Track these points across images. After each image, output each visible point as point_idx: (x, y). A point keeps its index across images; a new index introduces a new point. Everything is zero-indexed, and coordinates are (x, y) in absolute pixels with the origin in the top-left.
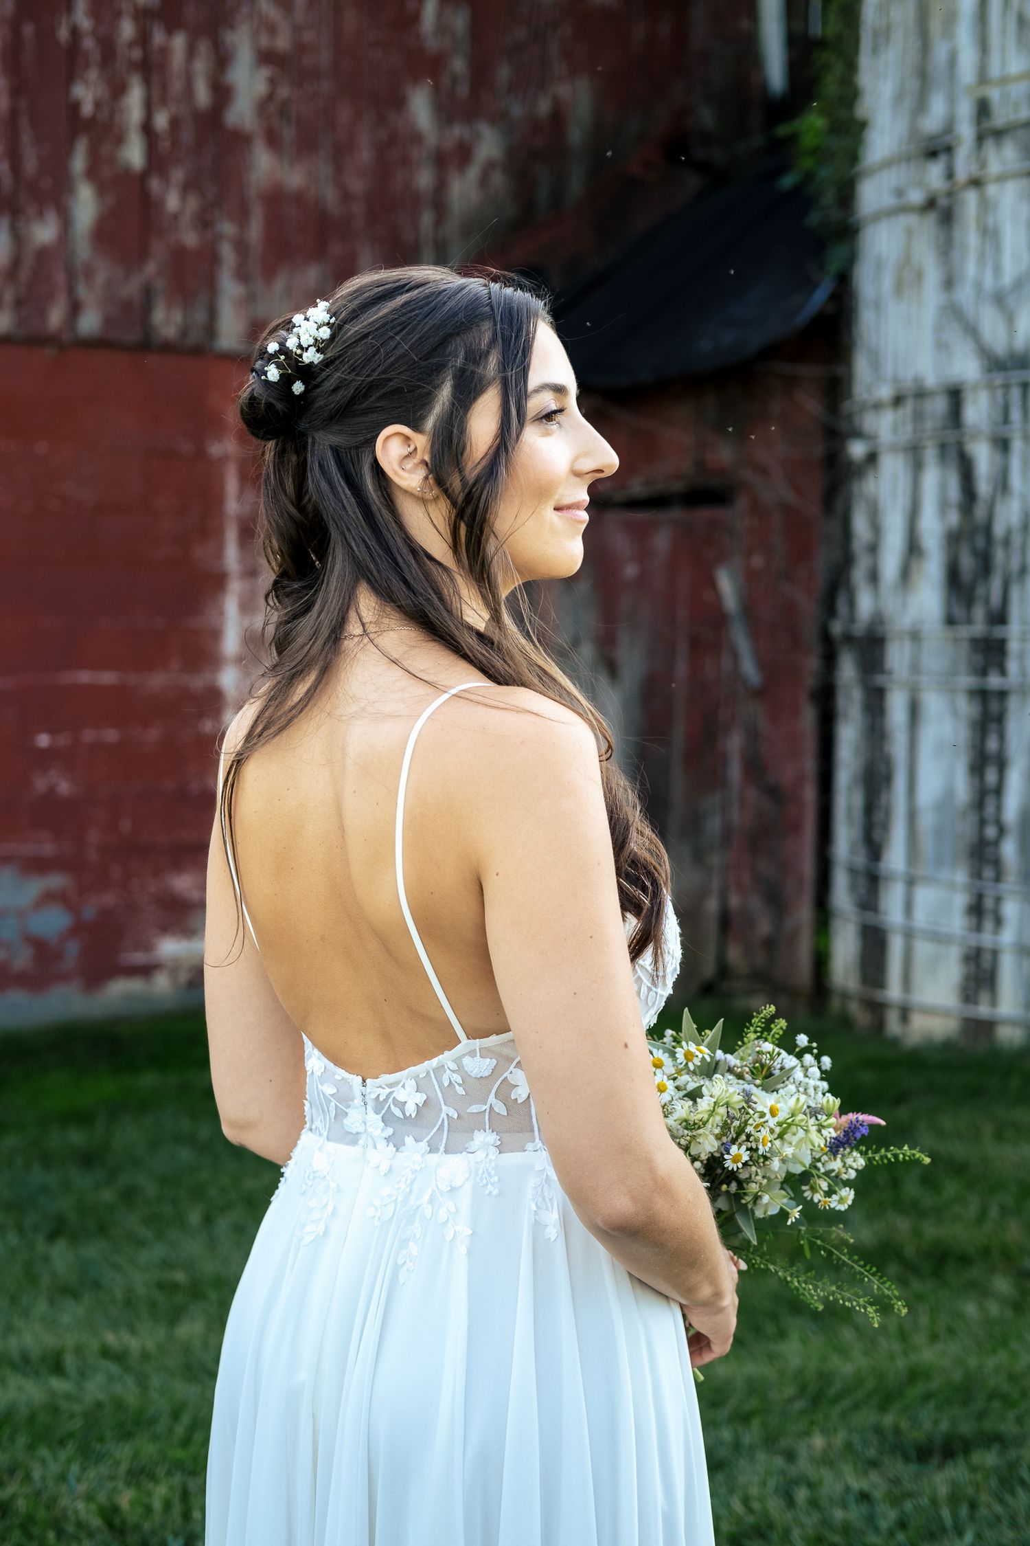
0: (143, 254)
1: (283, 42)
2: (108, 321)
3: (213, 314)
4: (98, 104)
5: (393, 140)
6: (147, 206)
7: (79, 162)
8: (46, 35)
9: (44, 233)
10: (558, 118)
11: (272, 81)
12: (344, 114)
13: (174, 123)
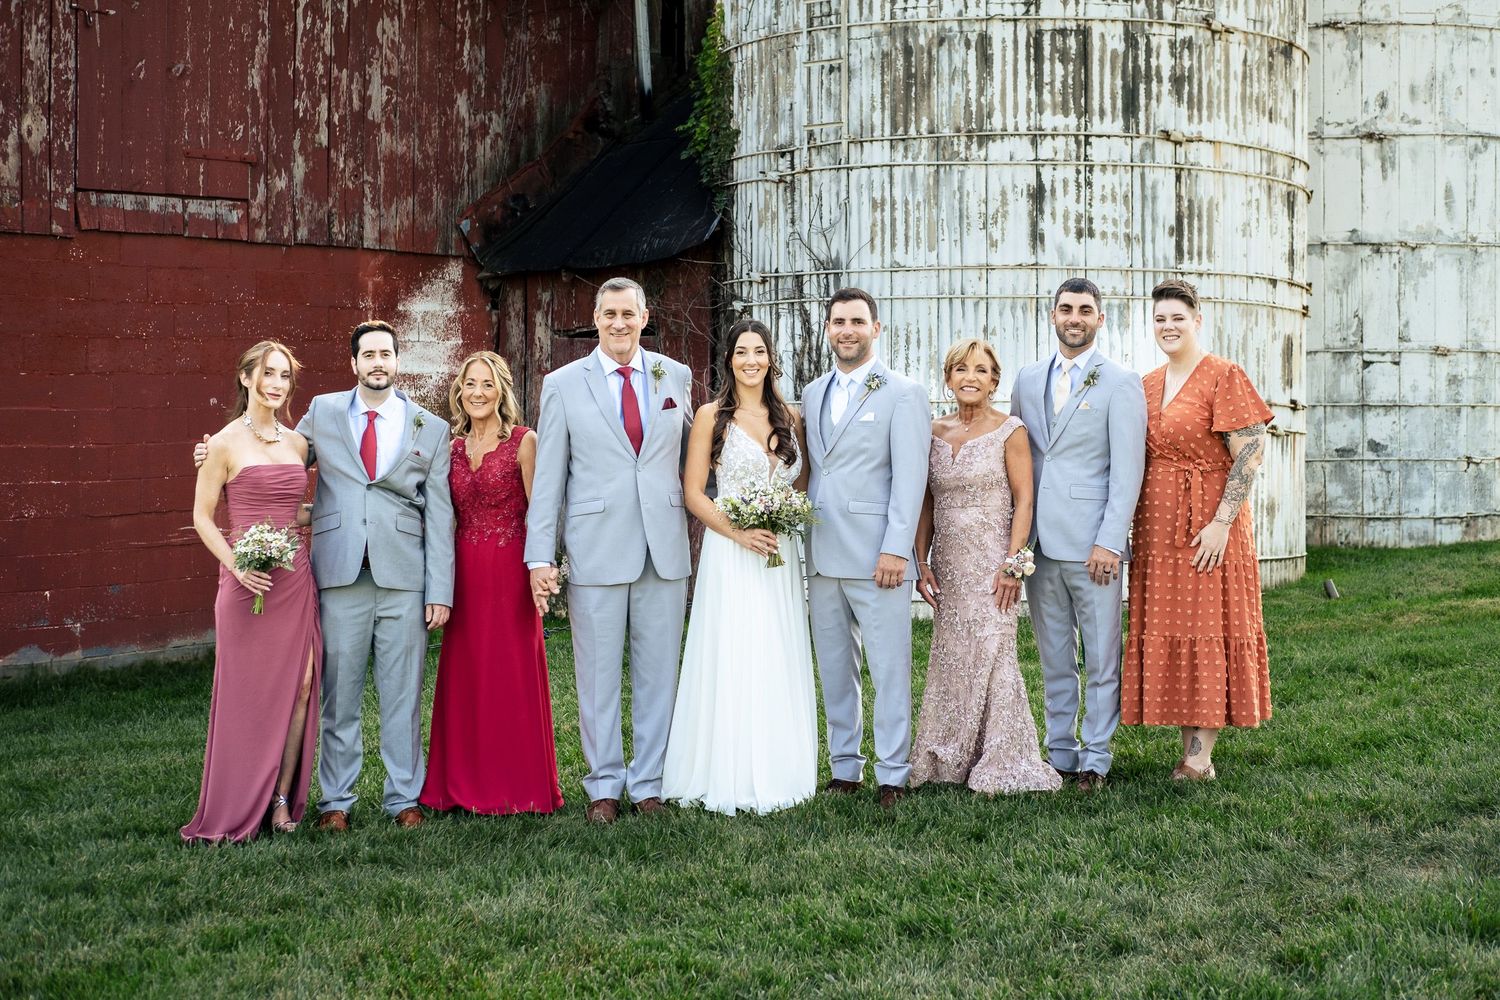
0: (329, 194)
1: (394, 72)
2: (311, 232)
3: (361, 227)
4: (306, 111)
5: (448, 123)
6: (330, 164)
7: (296, 144)
8: (282, 74)
9: (281, 184)
10: (530, 106)
11: (389, 93)
12: (425, 110)
13: (342, 119)
